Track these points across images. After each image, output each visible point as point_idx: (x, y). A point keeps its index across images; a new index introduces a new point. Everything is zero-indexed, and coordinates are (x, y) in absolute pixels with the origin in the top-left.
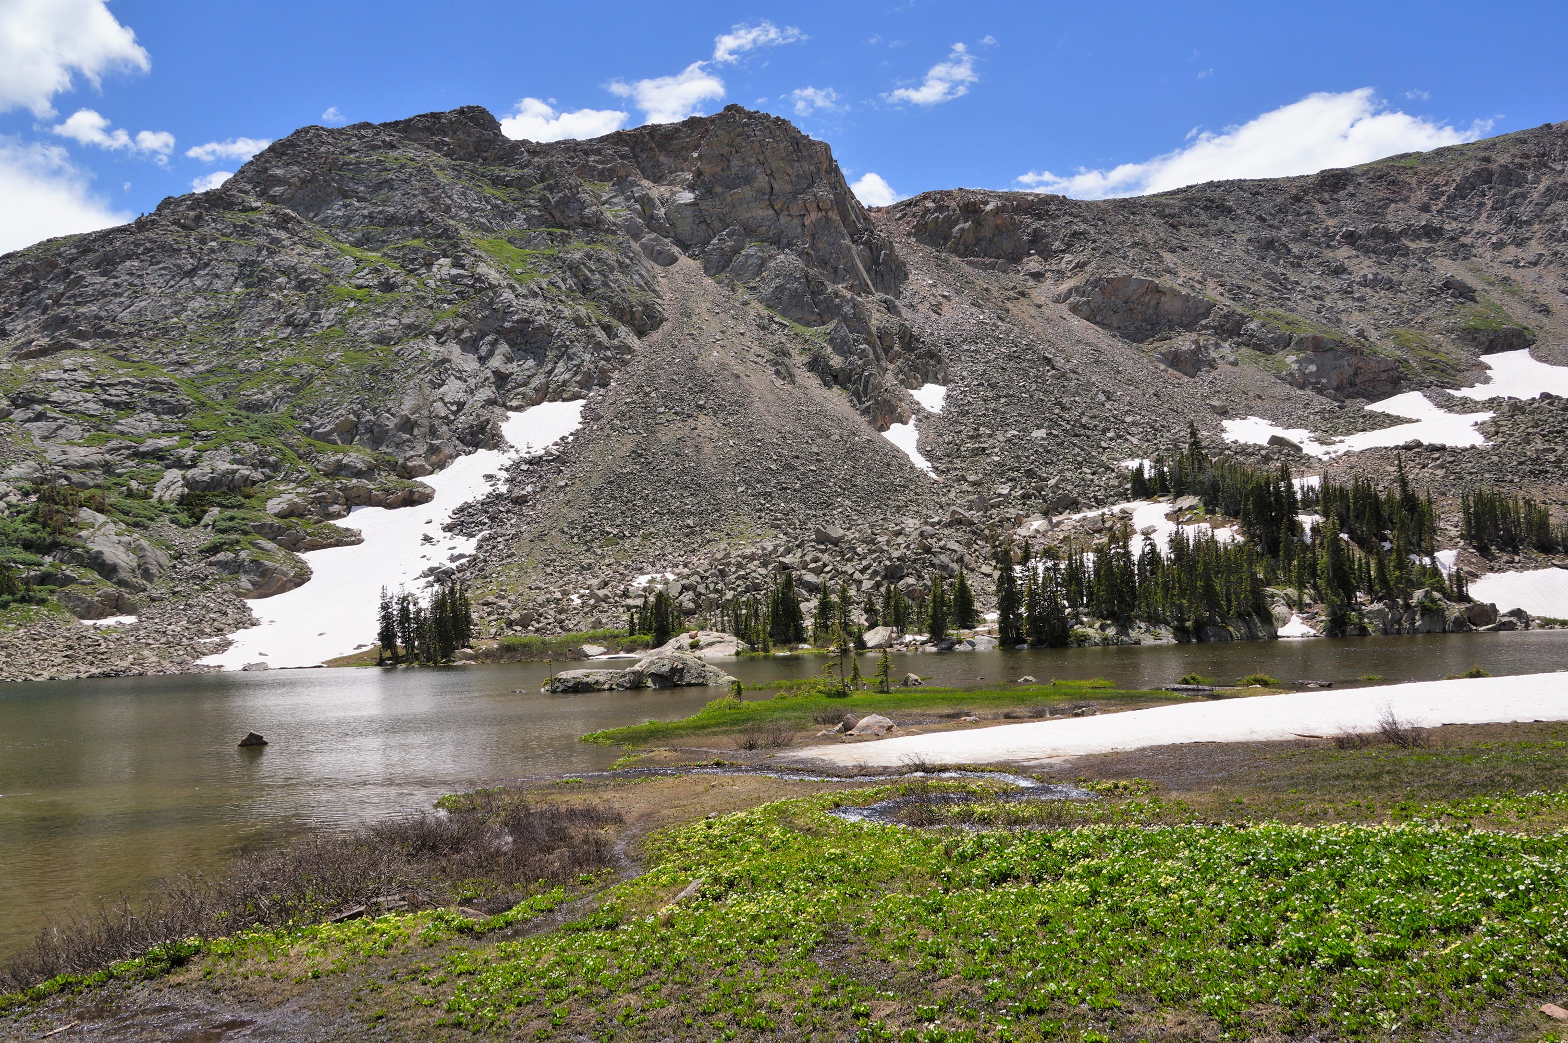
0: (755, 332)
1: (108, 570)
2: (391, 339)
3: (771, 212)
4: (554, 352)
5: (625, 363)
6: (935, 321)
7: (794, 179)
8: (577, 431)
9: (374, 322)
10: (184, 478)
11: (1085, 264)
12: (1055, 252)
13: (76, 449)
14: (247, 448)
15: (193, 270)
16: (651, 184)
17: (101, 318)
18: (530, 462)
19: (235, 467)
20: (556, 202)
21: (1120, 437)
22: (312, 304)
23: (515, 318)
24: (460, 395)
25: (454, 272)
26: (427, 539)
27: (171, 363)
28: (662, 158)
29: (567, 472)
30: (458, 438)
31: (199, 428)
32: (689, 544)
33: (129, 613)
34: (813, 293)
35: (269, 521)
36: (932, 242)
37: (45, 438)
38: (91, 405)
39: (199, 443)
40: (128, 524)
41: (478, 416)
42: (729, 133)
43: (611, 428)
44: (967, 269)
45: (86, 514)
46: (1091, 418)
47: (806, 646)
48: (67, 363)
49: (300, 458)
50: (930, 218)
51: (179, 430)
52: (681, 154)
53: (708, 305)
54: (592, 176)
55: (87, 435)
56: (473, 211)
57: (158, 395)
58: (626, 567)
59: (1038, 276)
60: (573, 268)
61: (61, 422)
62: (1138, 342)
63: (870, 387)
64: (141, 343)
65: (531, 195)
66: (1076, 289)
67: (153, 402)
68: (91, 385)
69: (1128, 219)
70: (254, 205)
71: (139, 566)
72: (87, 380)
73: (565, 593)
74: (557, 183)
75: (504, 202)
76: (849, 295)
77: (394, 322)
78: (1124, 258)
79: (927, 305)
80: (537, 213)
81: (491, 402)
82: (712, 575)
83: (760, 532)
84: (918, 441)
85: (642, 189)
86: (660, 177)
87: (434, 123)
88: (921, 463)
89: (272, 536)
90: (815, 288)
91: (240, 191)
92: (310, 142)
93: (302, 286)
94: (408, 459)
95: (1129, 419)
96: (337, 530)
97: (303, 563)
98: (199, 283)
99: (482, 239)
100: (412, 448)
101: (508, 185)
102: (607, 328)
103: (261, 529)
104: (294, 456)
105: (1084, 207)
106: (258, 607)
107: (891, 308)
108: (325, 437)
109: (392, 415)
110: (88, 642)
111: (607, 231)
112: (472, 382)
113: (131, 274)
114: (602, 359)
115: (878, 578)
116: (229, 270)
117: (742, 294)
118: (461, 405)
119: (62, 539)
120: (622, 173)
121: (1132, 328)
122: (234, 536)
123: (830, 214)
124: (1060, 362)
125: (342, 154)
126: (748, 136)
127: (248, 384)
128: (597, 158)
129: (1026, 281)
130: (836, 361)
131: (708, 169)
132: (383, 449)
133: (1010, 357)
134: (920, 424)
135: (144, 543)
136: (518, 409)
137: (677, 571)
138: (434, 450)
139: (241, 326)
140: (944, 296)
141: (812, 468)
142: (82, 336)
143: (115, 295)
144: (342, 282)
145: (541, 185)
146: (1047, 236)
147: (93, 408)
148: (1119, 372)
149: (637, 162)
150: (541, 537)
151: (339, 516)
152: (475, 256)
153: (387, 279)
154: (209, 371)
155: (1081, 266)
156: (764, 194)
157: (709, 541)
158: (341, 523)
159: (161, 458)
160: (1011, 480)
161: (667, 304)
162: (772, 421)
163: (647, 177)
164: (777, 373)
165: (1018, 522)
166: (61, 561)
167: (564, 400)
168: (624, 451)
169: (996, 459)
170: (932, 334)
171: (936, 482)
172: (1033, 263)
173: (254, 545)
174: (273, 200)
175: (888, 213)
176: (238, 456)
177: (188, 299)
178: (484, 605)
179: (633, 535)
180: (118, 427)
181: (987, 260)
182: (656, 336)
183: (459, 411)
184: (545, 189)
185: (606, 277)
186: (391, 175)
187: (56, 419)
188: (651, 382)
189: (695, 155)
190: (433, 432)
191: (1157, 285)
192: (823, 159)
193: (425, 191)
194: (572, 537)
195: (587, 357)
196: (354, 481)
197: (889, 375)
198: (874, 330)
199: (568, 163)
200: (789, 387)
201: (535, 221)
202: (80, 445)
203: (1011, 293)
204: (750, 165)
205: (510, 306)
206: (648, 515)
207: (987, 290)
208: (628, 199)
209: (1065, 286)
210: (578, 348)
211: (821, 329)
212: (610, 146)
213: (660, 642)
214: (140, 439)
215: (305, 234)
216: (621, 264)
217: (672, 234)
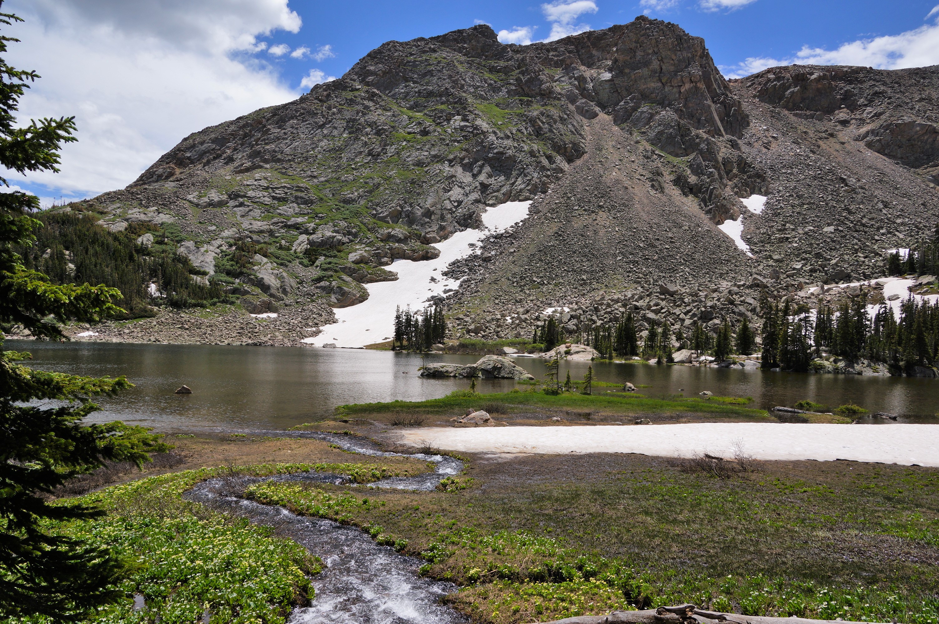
0: (642, 160)
1: (265, 288)
2: (424, 163)
3: (660, 84)
4: (517, 172)
5: (558, 179)
6: (765, 154)
7: (676, 62)
8: (525, 219)
9: (415, 154)
10: (308, 239)
11: (881, 114)
12: (860, 106)
13: (257, 222)
14: (341, 224)
15: (323, 125)
16: (586, 69)
17: (275, 152)
18: (495, 237)
19: (334, 234)
20: (526, 81)
21: (890, 233)
22: (383, 143)
23: (495, 151)
24: (460, 196)
25: (463, 124)
26: (433, 280)
27: (308, 176)
28: (594, 52)
29: (516, 244)
30: (456, 222)
31: (318, 212)
32: (582, 290)
33: (274, 312)
34: (682, 135)
35: (349, 265)
36: (771, 101)
37: (243, 216)
38: (266, 199)
39: (317, 221)
40: (277, 264)
41: (469, 209)
42: (636, 34)
43: (545, 218)
44: (793, 118)
45: (258, 257)
46: (870, 219)
47: (637, 358)
48: (257, 176)
49: (369, 230)
50: (770, 85)
51: (308, 213)
52: (605, 49)
53: (614, 143)
54: (551, 65)
55: (263, 215)
56: (476, 88)
57: (299, 194)
58: (542, 302)
59: (845, 123)
60: (532, 121)
61: (251, 208)
62: (916, 168)
63: (713, 196)
64: (294, 165)
65: (511, 77)
66: (872, 132)
67: (297, 198)
68: (267, 188)
69: (919, 82)
70: (358, 87)
71: (281, 287)
72: (266, 185)
73: (503, 316)
74: (527, 69)
75: (495, 82)
76: (705, 136)
77: (426, 153)
78: (911, 109)
79: (760, 142)
80: (514, 88)
81: (477, 201)
82: (590, 310)
83: (626, 285)
84: (742, 232)
85: (580, 72)
86: (592, 64)
87: (459, 36)
88: (742, 246)
89: (350, 274)
90: (683, 132)
91: (351, 80)
92: (389, 50)
93: (379, 133)
94: (427, 233)
95: (899, 221)
96: (384, 272)
97: (365, 289)
98: (325, 132)
99: (481, 104)
100: (430, 227)
101: (498, 71)
102: (550, 158)
103: (345, 270)
104: (366, 229)
105: (885, 74)
106: (339, 312)
107: (734, 145)
108: (383, 219)
109: (421, 207)
110: (251, 326)
111: (555, 98)
112: (467, 189)
113: (292, 127)
114: (544, 176)
115: (696, 319)
116: (341, 124)
117: (636, 136)
118: (460, 203)
119: (245, 270)
120: (568, 62)
121: (912, 158)
122: (330, 273)
123: (698, 84)
124: (852, 181)
125: (406, 56)
126: (649, 36)
127: (345, 188)
128: (554, 53)
129: (836, 126)
130: (693, 179)
131: (621, 58)
132: (414, 227)
133: (815, 178)
134: (745, 221)
135: (285, 274)
136: (493, 205)
137: (571, 306)
138: (442, 228)
139: (345, 156)
140: (773, 137)
141: (667, 247)
142: (266, 161)
143: (284, 139)
144: (400, 130)
145: (518, 71)
146: (856, 95)
147: (267, 200)
148: (897, 189)
149: (579, 55)
150: (496, 282)
151: (387, 264)
152: (475, 114)
153: (425, 128)
154: (326, 181)
155: (878, 115)
156: (656, 73)
157: (594, 289)
158: (387, 268)
159: (298, 229)
160: (804, 260)
161: (587, 143)
162: (644, 216)
163: (583, 64)
164: (653, 186)
165: (800, 287)
166: (244, 282)
167: (520, 201)
168: (551, 232)
169: (795, 245)
170: (761, 162)
171: (751, 259)
172: (842, 114)
173: (340, 278)
174: (367, 84)
175: (742, 82)
176: (336, 228)
177: (319, 141)
178: (457, 319)
179: (549, 283)
180: (278, 211)
181: (808, 113)
182: (579, 162)
183: (458, 206)
184: (519, 73)
185: (551, 126)
186: (432, 68)
187: (248, 206)
188: (572, 191)
189: (615, 49)
190: (442, 218)
191: (935, 128)
192: (698, 49)
193: (450, 77)
194: (513, 283)
195: (536, 175)
196: (397, 244)
197: (728, 189)
198: (720, 159)
199: (537, 57)
200: (659, 195)
201: (512, 93)
202: (259, 220)
203: (824, 135)
204: (648, 54)
205: (492, 144)
206: (560, 272)
207: (805, 132)
208: (570, 78)
209: (864, 130)
210: (531, 169)
211: (685, 158)
212: (563, 46)
213: (548, 349)
214: (288, 218)
215: (383, 103)
216: (561, 118)
217: (596, 99)
